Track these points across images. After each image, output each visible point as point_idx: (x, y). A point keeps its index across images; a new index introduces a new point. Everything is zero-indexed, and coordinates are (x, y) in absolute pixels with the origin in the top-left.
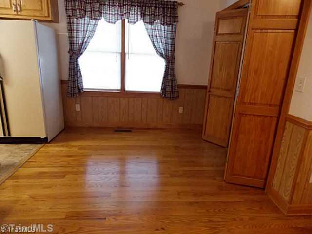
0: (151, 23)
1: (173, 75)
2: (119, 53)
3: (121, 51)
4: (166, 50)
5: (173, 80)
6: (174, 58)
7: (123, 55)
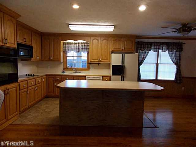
0: (172, 51)
1: (180, 72)
2: (155, 63)
3: (156, 63)
4: (177, 62)
5: (180, 75)
6: (180, 65)
7: (157, 64)
